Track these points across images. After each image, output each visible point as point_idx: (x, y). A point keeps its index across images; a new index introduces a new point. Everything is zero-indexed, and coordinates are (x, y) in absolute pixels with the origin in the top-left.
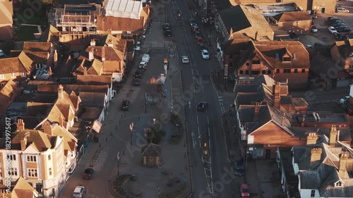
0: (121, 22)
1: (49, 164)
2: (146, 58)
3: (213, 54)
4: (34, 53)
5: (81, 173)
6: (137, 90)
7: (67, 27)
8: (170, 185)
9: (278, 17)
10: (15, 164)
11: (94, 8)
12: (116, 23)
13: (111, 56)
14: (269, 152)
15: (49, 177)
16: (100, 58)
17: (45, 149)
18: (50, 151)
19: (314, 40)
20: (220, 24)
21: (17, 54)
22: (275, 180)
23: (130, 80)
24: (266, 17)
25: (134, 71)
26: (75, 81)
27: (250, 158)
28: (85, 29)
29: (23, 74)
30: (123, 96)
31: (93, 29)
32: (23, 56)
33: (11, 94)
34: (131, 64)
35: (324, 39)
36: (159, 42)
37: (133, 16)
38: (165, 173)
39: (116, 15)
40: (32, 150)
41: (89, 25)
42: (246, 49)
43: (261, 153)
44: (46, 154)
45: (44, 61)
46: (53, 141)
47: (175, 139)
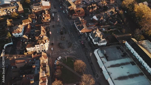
0: (46, 7)
1: (46, 46)
2: (53, 14)
3: (65, 11)
4: (32, 17)
5: (51, 45)
6: (54, 22)
7: (35, 9)
8: (68, 44)
9: (75, 2)
10: (39, 47)
11: (40, 4)
13: (48, 16)
14: (84, 33)
15: (46, 48)
16: (45, 17)
17: (45, 44)
18: (46, 44)
20: (64, 4)
23: (52, 20)
24: (73, 2)
25: (52, 17)
26: (42, 23)
27: (81, 35)
28: (39, 9)
29: (30, 22)
30: (52, 24)
31: (41, 9)
32: (29, 18)
33: (30, 28)
35: (83, 5)
36: (54, 10)
37: (48, 5)
38: (67, 41)
39: (45, 5)
40: (42, 44)
41: (40, 8)
45: (34, 19)
46: (46, 41)
47: (66, 33)
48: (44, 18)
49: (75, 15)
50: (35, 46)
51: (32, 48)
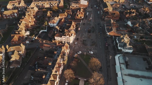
0: (83, 5)
1: (71, 39)
2: (88, 13)
3: (100, 12)
4: (68, 12)
5: (76, 39)
6: (86, 20)
7: (74, 6)
8: (92, 42)
9: (113, 5)
10: (65, 39)
11: (78, 2)
12: (82, 6)
13: (82, 14)
14: (111, 36)
15: (71, 41)
16: (80, 14)
17: (70, 36)
18: (71, 37)
19: (120, 10)
20: (102, 6)
21: (64, 13)
22: (113, 42)
23: (85, 18)
24: (111, 5)
25: (86, 16)
26: (75, 19)
27: (108, 37)
28: (77, 7)
29: (66, 17)
30: (83, 22)
31: (78, 7)
32: (66, 13)
33: (64, 21)
34: (85, 14)
35: (122, 9)
36: (90, 9)
37: (85, 4)
38: (92, 40)
39: (82, 4)
40: (68, 36)
41: (77, 6)
42: (107, 13)
43: (110, 36)
44: (70, 37)
45: (69, 14)
46: (72, 35)
47: (93, 32)
48: (78, 15)
49: (109, 17)
50: (62, 37)
51: (59, 38)
